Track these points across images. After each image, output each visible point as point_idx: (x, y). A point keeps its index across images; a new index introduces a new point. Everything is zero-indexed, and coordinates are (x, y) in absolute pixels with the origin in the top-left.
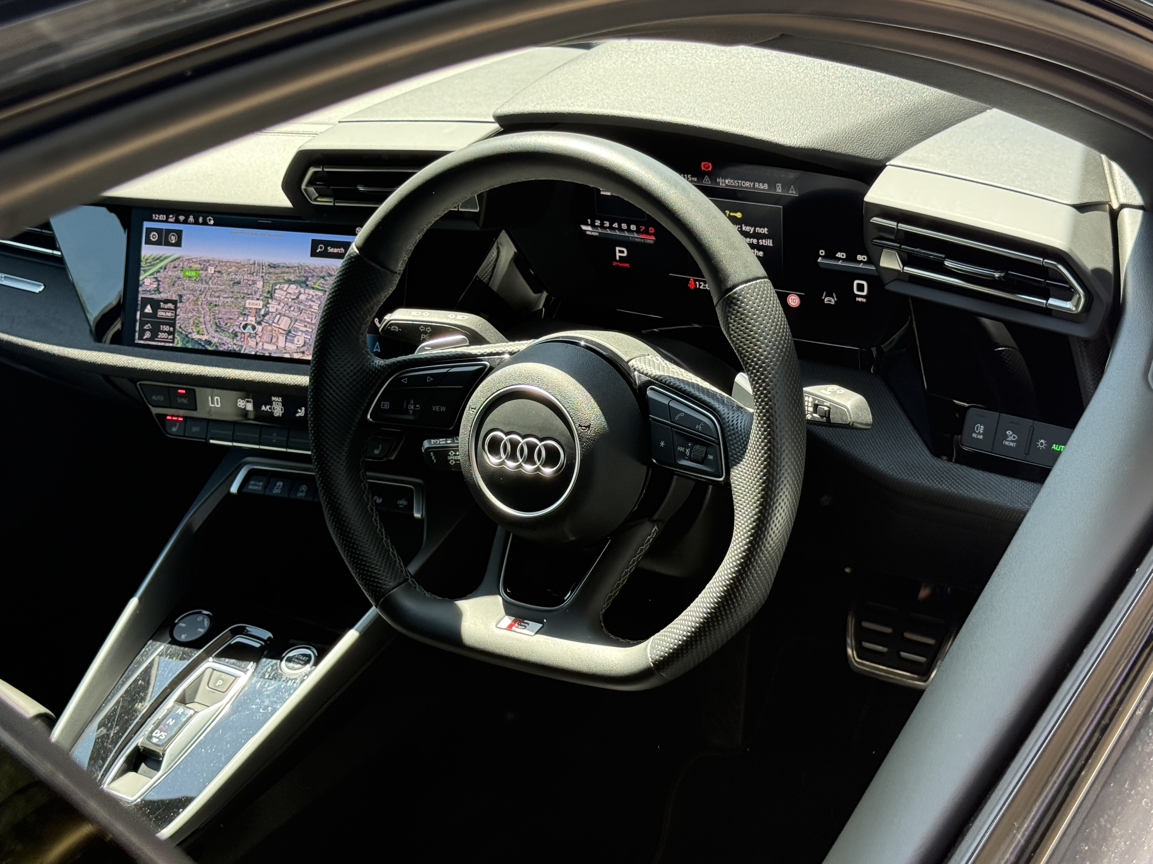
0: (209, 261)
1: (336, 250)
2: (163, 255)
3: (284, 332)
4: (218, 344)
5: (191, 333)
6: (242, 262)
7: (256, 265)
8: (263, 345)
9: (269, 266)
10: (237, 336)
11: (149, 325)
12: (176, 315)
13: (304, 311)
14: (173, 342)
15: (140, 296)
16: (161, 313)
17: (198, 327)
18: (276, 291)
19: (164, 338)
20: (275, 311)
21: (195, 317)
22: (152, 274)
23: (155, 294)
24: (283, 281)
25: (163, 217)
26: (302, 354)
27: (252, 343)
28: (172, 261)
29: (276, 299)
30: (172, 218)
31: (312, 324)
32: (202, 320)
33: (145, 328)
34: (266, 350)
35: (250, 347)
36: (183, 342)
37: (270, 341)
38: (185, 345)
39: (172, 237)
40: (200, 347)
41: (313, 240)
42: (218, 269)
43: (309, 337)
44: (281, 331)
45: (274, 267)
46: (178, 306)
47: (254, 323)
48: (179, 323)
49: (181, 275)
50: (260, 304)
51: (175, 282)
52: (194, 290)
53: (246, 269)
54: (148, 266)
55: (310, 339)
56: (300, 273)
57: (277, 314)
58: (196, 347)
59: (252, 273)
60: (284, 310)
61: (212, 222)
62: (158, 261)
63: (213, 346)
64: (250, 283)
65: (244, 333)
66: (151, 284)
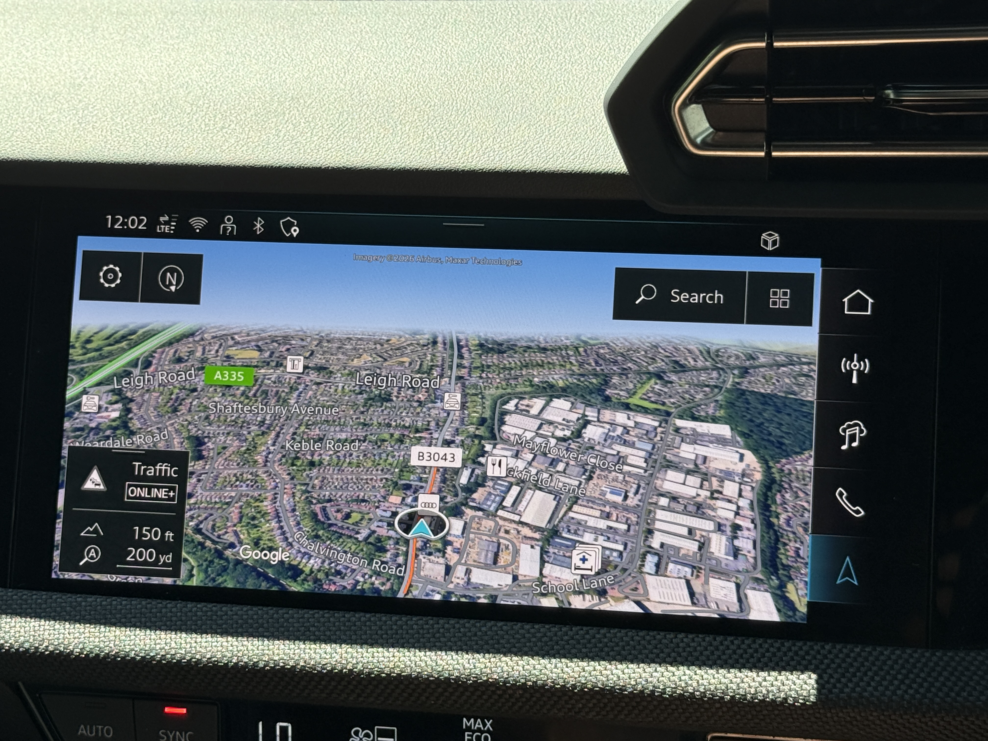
0: (286, 339)
1: (696, 299)
2: (142, 327)
3: (537, 535)
4: (321, 576)
5: (232, 546)
6: (394, 340)
7: (440, 346)
8: (468, 572)
9: (482, 347)
10: (383, 550)
11: (97, 524)
12: (183, 496)
13: (598, 472)
14: (176, 574)
15: (66, 444)
16: (135, 492)
17: (256, 526)
18: (507, 418)
19: (145, 563)
20: (504, 474)
21: (244, 499)
22: (107, 381)
23: (115, 437)
24: (529, 389)
25: (137, 219)
26: (596, 598)
27: (433, 568)
28: (170, 343)
29: (506, 441)
30: (166, 223)
31: (626, 509)
32: (267, 506)
33: (82, 534)
34: (476, 587)
35: (426, 580)
36: (206, 571)
37: (490, 561)
38: (214, 580)
39: (168, 274)
40: (264, 586)
41: (619, 271)
42: (318, 360)
43: (621, 548)
44: (526, 531)
45: (499, 349)
46: (190, 469)
47: (436, 511)
48: (192, 518)
49: (199, 381)
50: (455, 457)
51: (180, 401)
52: (239, 424)
53: (406, 359)
54: (90, 360)
55: (621, 554)
56: (581, 365)
57: (511, 484)
58: (250, 584)
59: (425, 368)
60: (534, 471)
61: (295, 231)
62: (124, 344)
63: (305, 580)
64: (422, 396)
65: (407, 542)
66: (100, 407)
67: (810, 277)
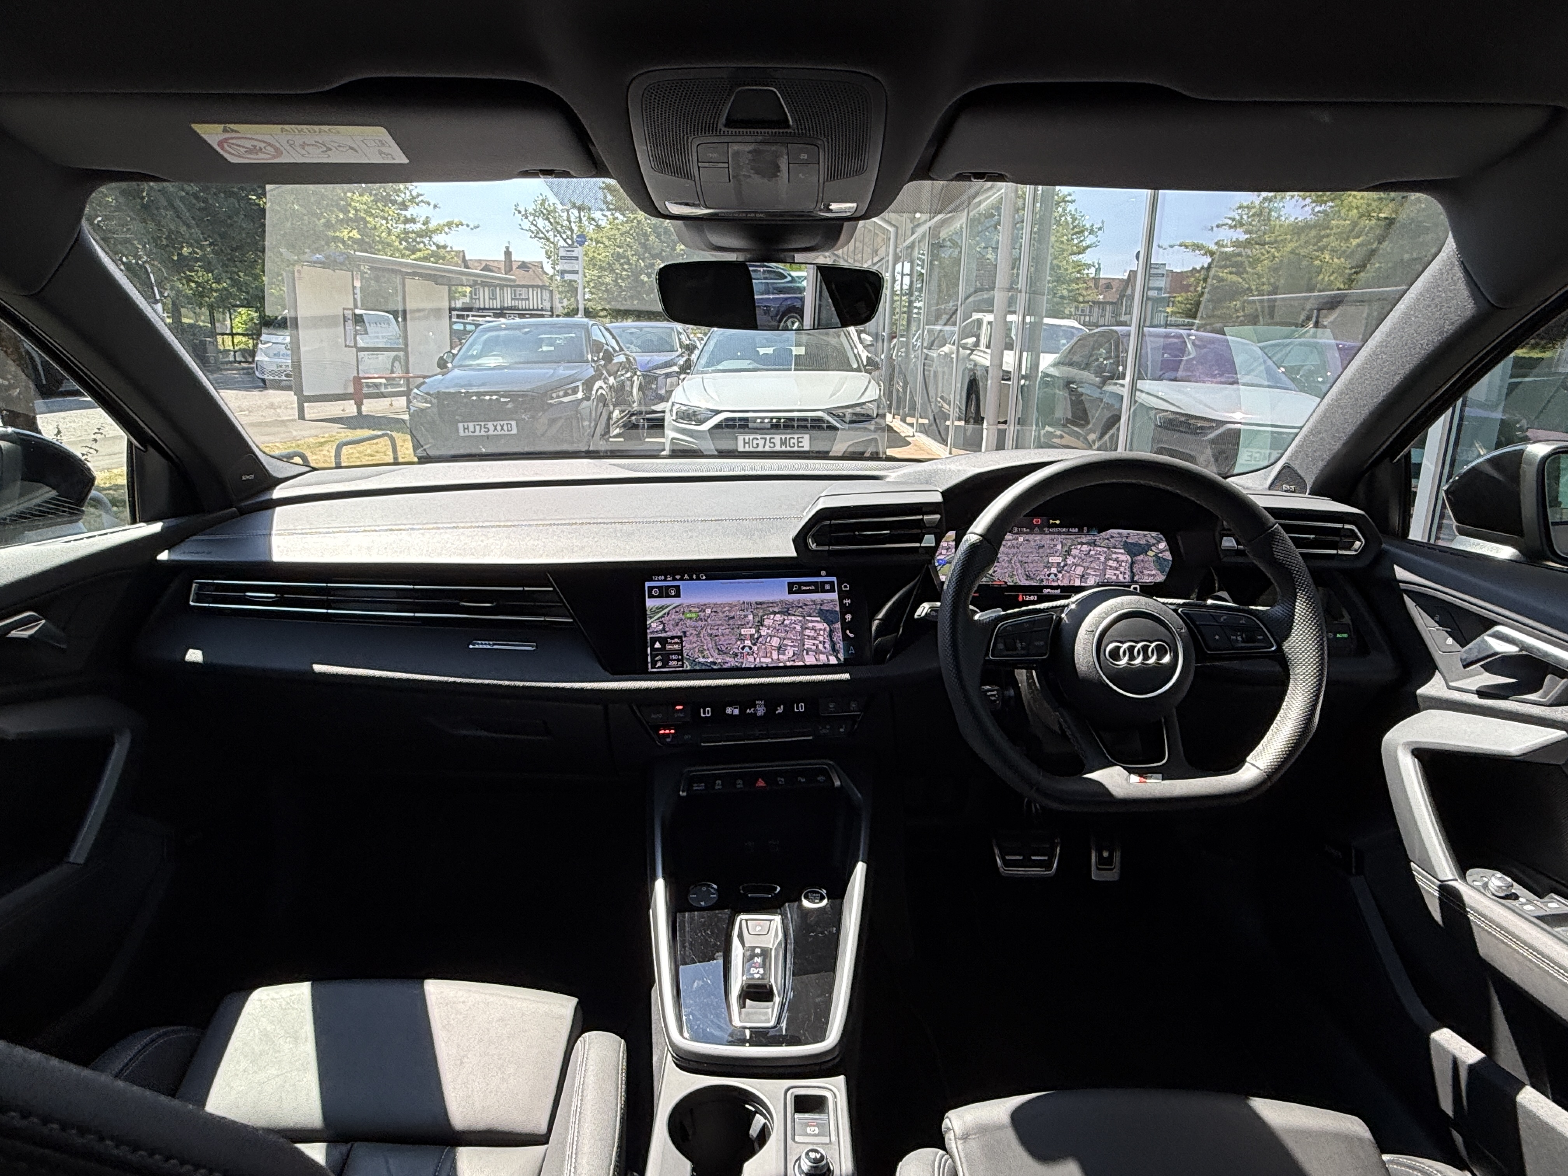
0: (705, 605)
1: (808, 588)
2: (666, 604)
3: (776, 649)
4: (722, 664)
5: (697, 658)
6: (734, 603)
7: (746, 604)
8: (760, 659)
9: (756, 603)
10: (737, 656)
11: (660, 656)
12: (682, 647)
13: (789, 632)
14: (682, 666)
15: (649, 636)
16: (668, 647)
17: (703, 653)
18: (765, 620)
19: (674, 665)
20: (766, 634)
21: (699, 646)
22: (658, 619)
23: (662, 633)
24: (769, 613)
25: (660, 578)
27: (751, 659)
28: (674, 608)
29: (765, 626)
30: (669, 576)
31: (797, 640)
32: (705, 647)
33: (656, 659)
34: (762, 662)
35: (750, 662)
36: (691, 665)
37: (765, 656)
38: (693, 667)
39: (672, 590)
40: (707, 667)
41: (789, 583)
42: (714, 610)
44: (773, 648)
45: (761, 603)
46: (683, 640)
47: (750, 644)
48: (685, 652)
49: (683, 617)
50: (753, 631)
51: (678, 623)
52: (695, 628)
53: (737, 608)
54: (652, 614)
55: (797, 651)
56: (782, 606)
57: (768, 636)
58: (704, 667)
59: (742, 610)
60: (773, 633)
61: (704, 577)
62: (661, 609)
63: (718, 665)
64: (742, 617)
65: (743, 653)
66: (657, 626)
67: (833, 582)
